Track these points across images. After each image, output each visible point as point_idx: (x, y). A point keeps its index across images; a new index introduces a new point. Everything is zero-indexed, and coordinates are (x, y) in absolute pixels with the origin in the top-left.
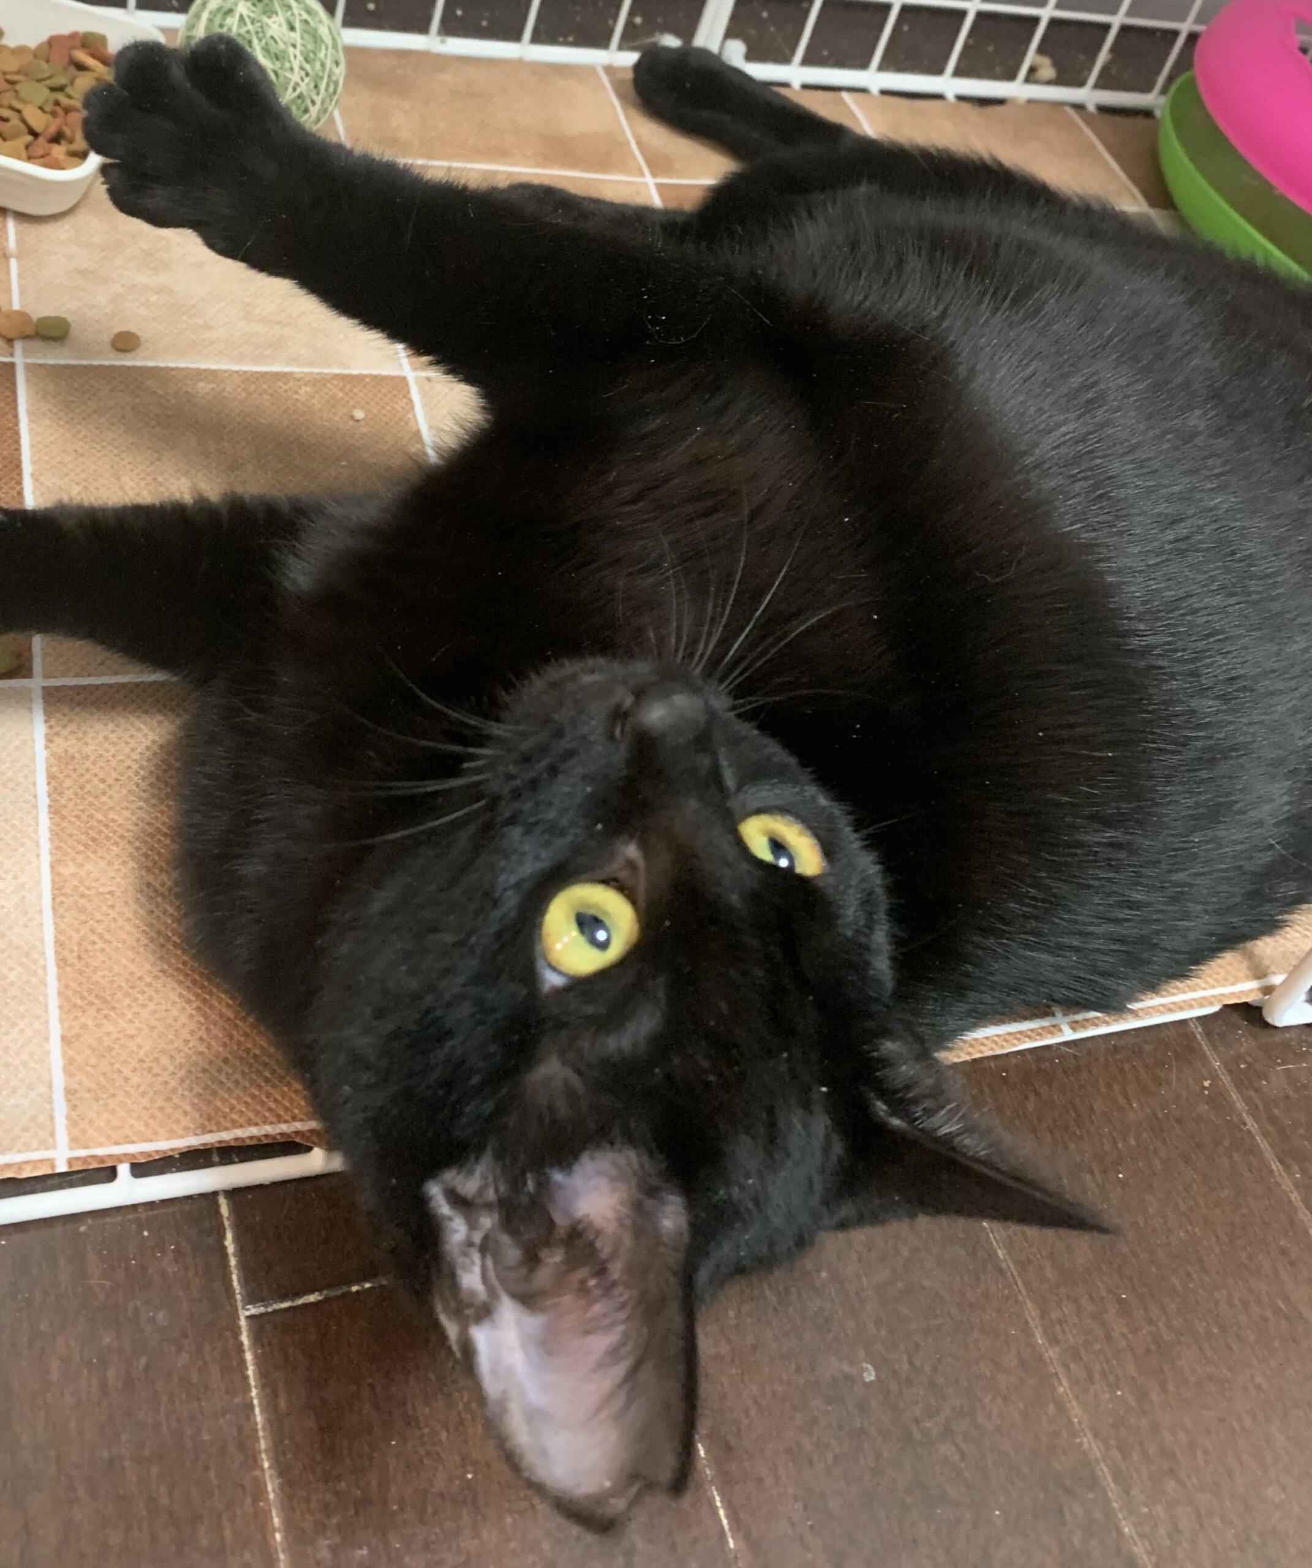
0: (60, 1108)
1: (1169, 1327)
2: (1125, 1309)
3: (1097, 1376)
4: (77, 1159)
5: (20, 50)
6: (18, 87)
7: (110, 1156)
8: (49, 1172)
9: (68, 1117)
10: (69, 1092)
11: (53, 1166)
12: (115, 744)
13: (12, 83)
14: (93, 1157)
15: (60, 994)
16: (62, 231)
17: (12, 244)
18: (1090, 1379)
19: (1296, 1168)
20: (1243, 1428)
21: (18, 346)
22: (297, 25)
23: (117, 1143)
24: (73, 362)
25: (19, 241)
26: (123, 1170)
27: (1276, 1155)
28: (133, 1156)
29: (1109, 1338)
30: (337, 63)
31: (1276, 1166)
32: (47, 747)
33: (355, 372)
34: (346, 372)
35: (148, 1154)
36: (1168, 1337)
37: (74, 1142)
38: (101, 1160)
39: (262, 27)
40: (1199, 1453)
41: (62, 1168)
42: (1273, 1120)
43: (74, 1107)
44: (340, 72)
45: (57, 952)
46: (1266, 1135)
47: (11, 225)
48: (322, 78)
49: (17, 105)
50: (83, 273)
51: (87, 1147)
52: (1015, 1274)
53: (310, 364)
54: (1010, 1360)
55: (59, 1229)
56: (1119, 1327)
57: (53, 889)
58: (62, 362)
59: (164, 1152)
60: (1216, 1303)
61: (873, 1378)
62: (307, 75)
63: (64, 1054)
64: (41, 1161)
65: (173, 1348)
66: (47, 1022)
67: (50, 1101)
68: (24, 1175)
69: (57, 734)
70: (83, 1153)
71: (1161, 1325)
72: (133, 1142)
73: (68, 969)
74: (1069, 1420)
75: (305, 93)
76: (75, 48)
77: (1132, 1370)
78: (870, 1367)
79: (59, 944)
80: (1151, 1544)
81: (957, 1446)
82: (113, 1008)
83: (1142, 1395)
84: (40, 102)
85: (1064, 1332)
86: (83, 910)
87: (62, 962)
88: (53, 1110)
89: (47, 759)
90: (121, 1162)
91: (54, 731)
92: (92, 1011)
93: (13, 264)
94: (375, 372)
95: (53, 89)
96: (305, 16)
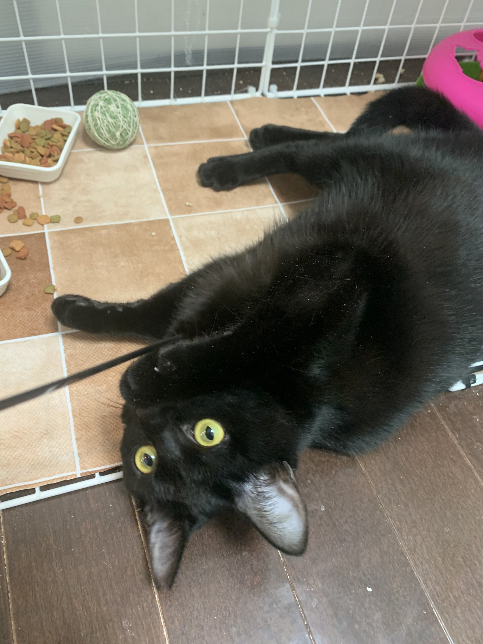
0: (77, 459)
1: (415, 485)
2: (401, 481)
3: (392, 501)
4: (83, 473)
5: (37, 127)
6: (36, 140)
7: (93, 471)
8: (75, 478)
9: (80, 461)
10: (79, 454)
11: (76, 476)
12: (85, 349)
13: (34, 139)
14: (88, 472)
15: (74, 426)
16: (56, 186)
17: (41, 193)
18: (391, 502)
19: (457, 433)
20: (437, 511)
21: (46, 226)
22: (120, 106)
23: (94, 467)
24: (63, 229)
25: (43, 192)
26: (97, 475)
27: (451, 430)
28: (100, 470)
29: (396, 490)
30: (135, 116)
31: (450, 434)
32: (65, 353)
33: (152, 219)
34: (149, 220)
35: (104, 469)
36: (415, 488)
37: (82, 468)
38: (90, 472)
39: (108, 109)
40: (423, 520)
41: (79, 476)
42: (450, 419)
43: (81, 458)
44: (137, 119)
45: (73, 414)
46: (447, 424)
47: (40, 187)
48: (130, 122)
49: (36, 147)
50: (63, 199)
51: (86, 469)
52: (368, 475)
53: (137, 219)
54: (366, 500)
55: (81, 493)
56: (399, 487)
57: (70, 395)
58: (60, 229)
59: (109, 468)
60: (430, 477)
61: (324, 509)
62: (125, 122)
63: (77, 444)
64: (73, 475)
65: (117, 522)
66: (71, 435)
67: (74, 457)
68: (68, 479)
69: (67, 348)
70: (85, 471)
71: (413, 485)
72: (99, 466)
73: (76, 418)
74: (384, 515)
75: (126, 129)
76: (52, 124)
77: (403, 498)
78: (323, 506)
79: (73, 411)
80: (408, 547)
81: (349, 526)
82: (90, 428)
83: (406, 506)
84: (43, 144)
85: (382, 490)
86: (79, 400)
87: (74, 416)
88: (75, 460)
89: (65, 356)
90: (96, 472)
91: (66, 347)
92: (84, 430)
93: (42, 199)
94: (158, 218)
95: (46, 139)
96: (122, 102)
